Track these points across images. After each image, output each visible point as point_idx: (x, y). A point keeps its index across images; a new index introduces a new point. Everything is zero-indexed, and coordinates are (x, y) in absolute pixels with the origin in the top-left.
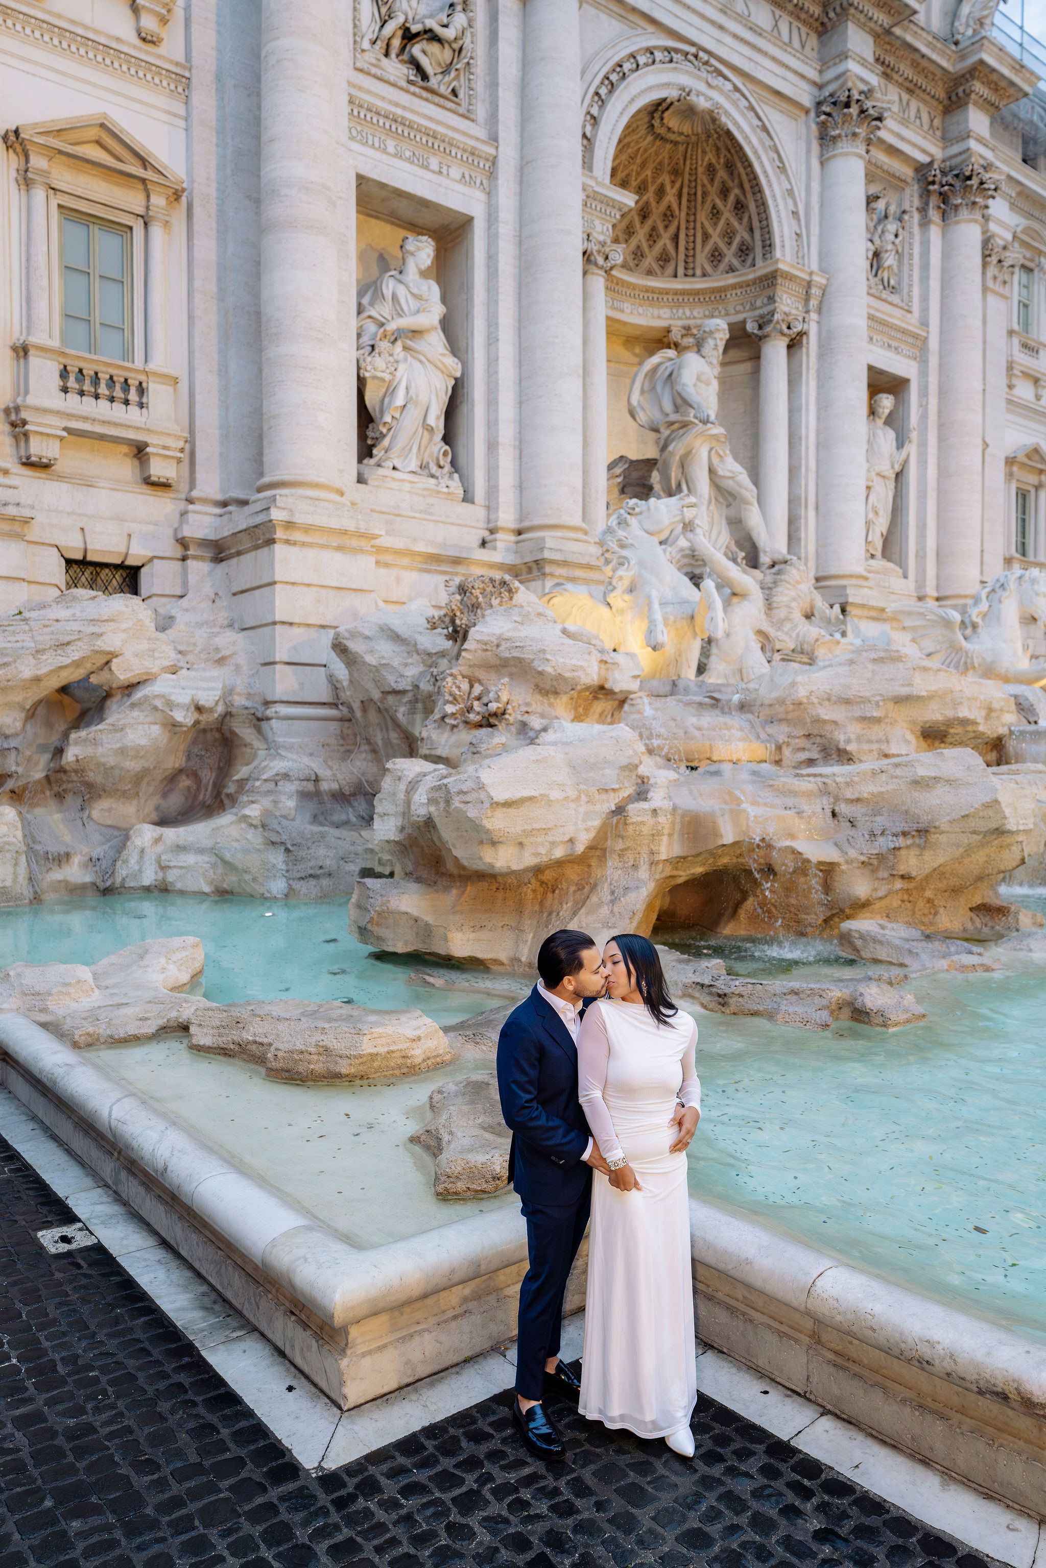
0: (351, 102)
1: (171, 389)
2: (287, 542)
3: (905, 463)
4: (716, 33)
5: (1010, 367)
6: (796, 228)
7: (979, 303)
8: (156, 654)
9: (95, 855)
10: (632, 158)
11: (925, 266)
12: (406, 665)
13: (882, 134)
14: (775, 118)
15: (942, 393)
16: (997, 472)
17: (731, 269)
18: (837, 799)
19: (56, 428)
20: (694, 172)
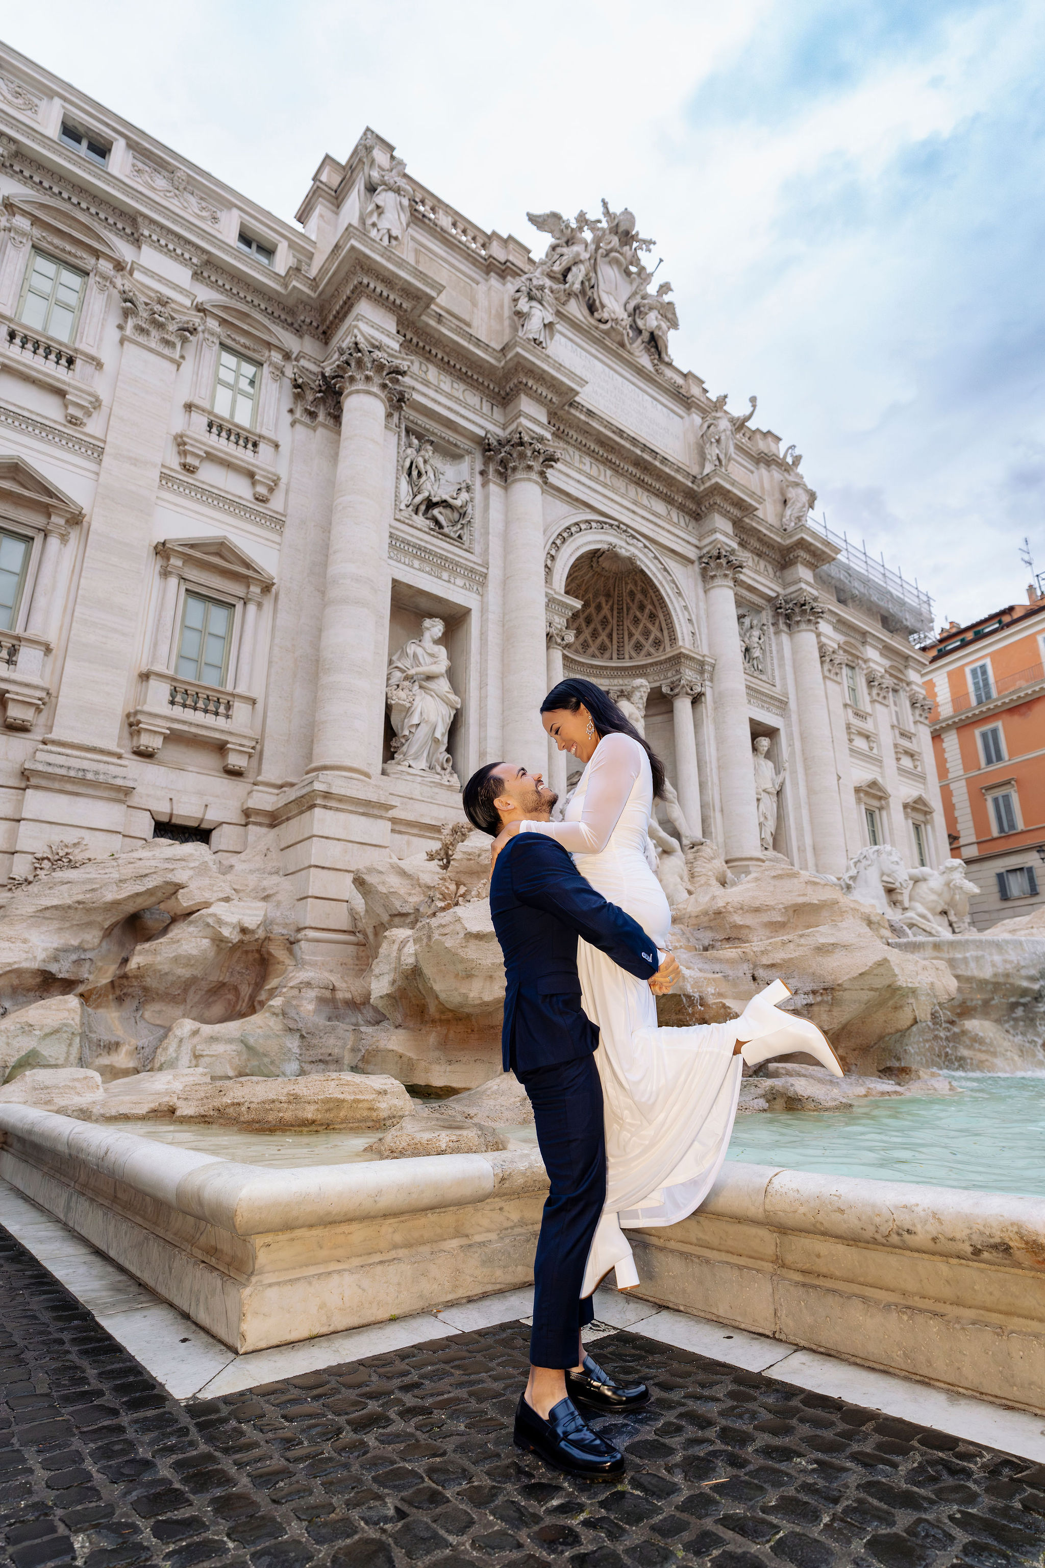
0: (390, 537)
1: (250, 707)
2: (325, 807)
3: (782, 785)
4: (631, 515)
5: (848, 727)
6: (691, 629)
7: (822, 686)
8: (215, 888)
9: (140, 1044)
10: (579, 586)
11: (781, 658)
12: (410, 894)
13: (742, 577)
14: (673, 566)
15: (803, 738)
16: (851, 798)
17: (649, 654)
18: (755, 966)
19: (163, 727)
20: (620, 596)
